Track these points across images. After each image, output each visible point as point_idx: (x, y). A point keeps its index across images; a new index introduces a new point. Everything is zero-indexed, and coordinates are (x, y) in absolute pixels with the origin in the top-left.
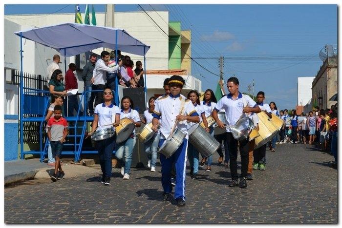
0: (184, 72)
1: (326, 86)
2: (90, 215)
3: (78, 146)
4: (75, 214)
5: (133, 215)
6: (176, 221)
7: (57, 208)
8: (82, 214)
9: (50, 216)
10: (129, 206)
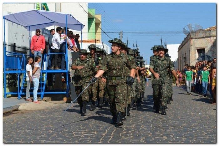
0: (98, 41)
1: (189, 51)
2: (70, 134)
3: (42, 89)
4: (60, 133)
5: (98, 133)
6: (127, 137)
7: (47, 129)
8: (65, 132)
9: (45, 134)
10: (93, 127)
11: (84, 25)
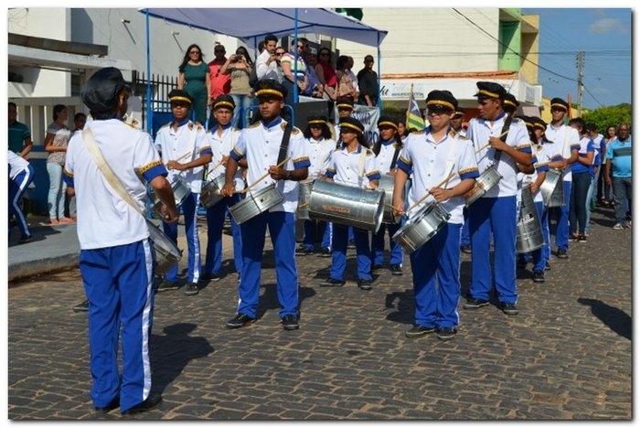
11: (386, 33)
